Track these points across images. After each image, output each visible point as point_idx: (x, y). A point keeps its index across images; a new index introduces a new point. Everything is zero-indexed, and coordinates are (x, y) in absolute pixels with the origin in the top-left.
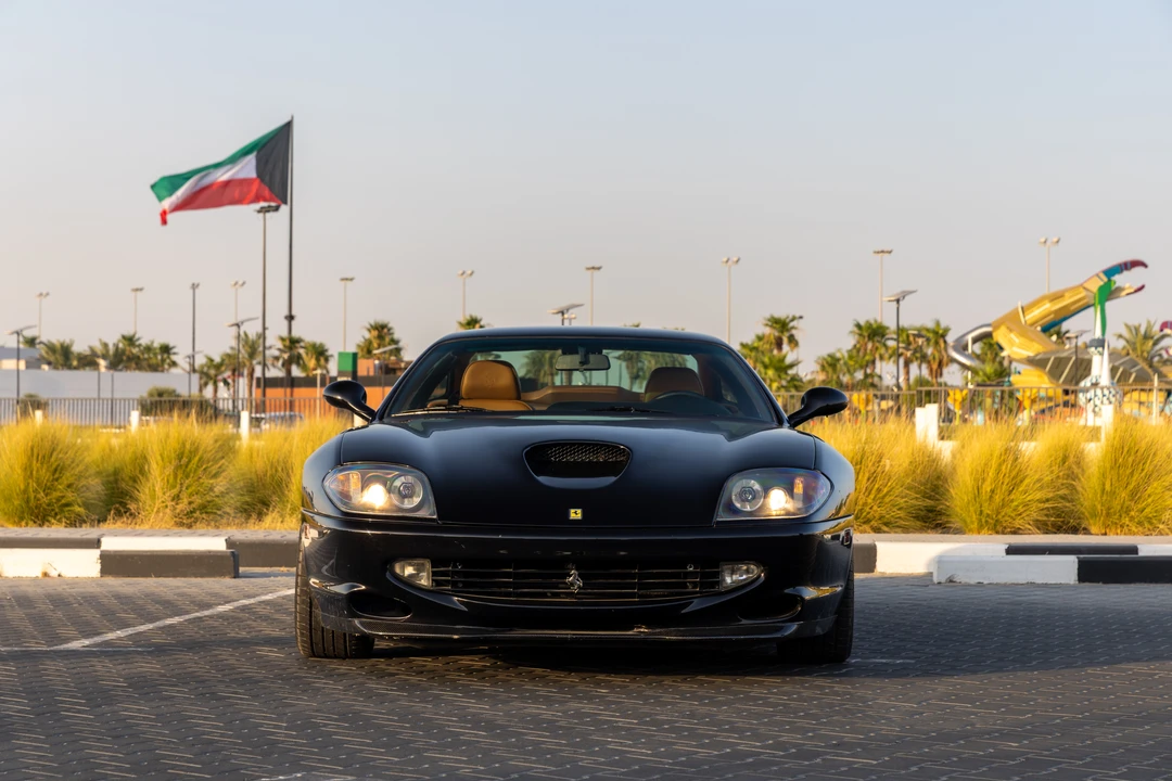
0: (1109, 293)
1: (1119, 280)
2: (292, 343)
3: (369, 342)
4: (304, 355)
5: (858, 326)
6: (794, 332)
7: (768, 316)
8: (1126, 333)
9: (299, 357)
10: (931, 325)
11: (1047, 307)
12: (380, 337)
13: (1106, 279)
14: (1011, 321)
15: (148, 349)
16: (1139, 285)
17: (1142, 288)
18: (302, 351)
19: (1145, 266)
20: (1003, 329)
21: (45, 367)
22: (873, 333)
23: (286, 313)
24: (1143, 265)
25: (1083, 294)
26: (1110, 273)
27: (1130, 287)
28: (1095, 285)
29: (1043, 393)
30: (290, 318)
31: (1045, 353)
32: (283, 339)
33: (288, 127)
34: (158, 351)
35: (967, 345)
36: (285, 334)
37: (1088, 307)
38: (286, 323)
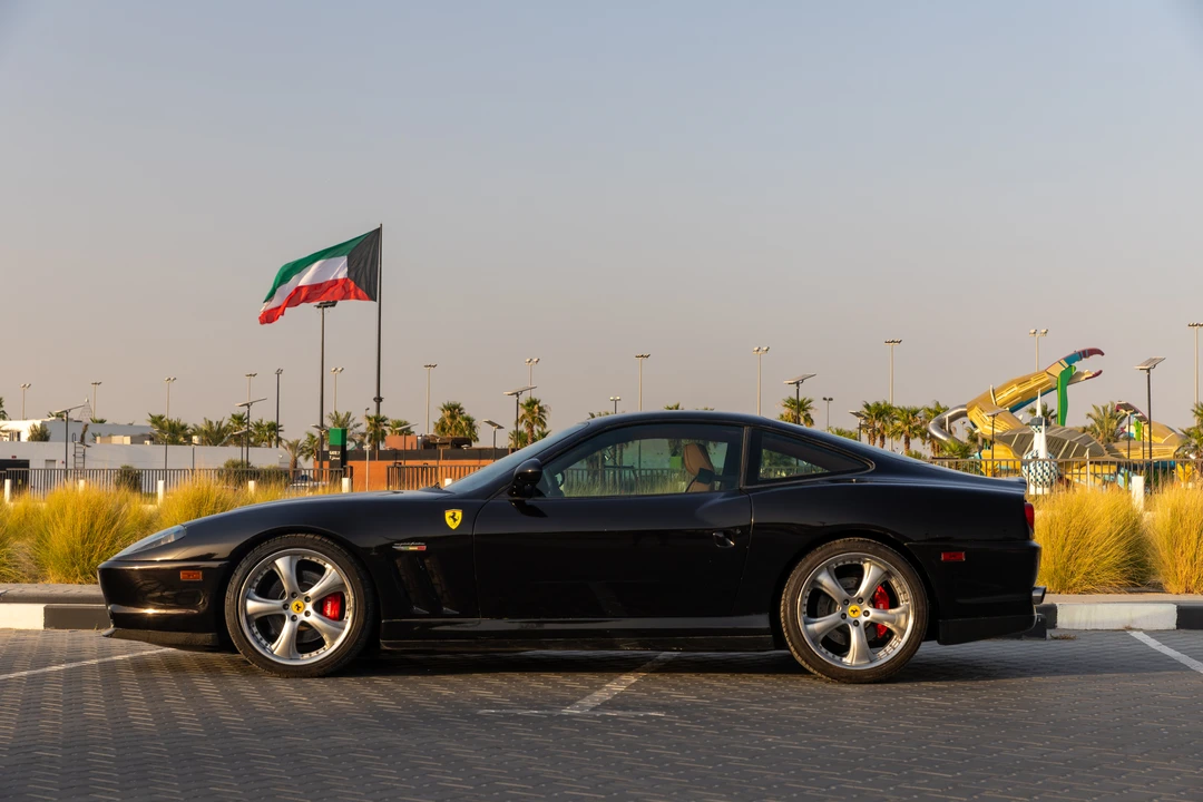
0: (1070, 377)
1: (1079, 366)
2: (378, 421)
3: (443, 422)
4: (389, 433)
5: (867, 406)
6: (810, 411)
7: (787, 398)
8: (1093, 412)
9: (384, 433)
10: (932, 406)
11: (1016, 390)
12: (453, 417)
13: (1067, 366)
14: (983, 402)
15: (258, 426)
16: (1097, 371)
17: (1101, 372)
18: (386, 428)
19: (1103, 354)
20: (976, 410)
21: (148, 442)
22: (881, 412)
23: (375, 395)
24: (1101, 353)
25: (1048, 378)
26: (1071, 360)
27: (1089, 372)
28: (1057, 371)
29: (1004, 466)
30: (379, 400)
31: (1012, 431)
32: (369, 418)
33: (378, 232)
34: (266, 428)
35: (945, 424)
36: (373, 413)
37: (1052, 390)
38: (375, 403)
